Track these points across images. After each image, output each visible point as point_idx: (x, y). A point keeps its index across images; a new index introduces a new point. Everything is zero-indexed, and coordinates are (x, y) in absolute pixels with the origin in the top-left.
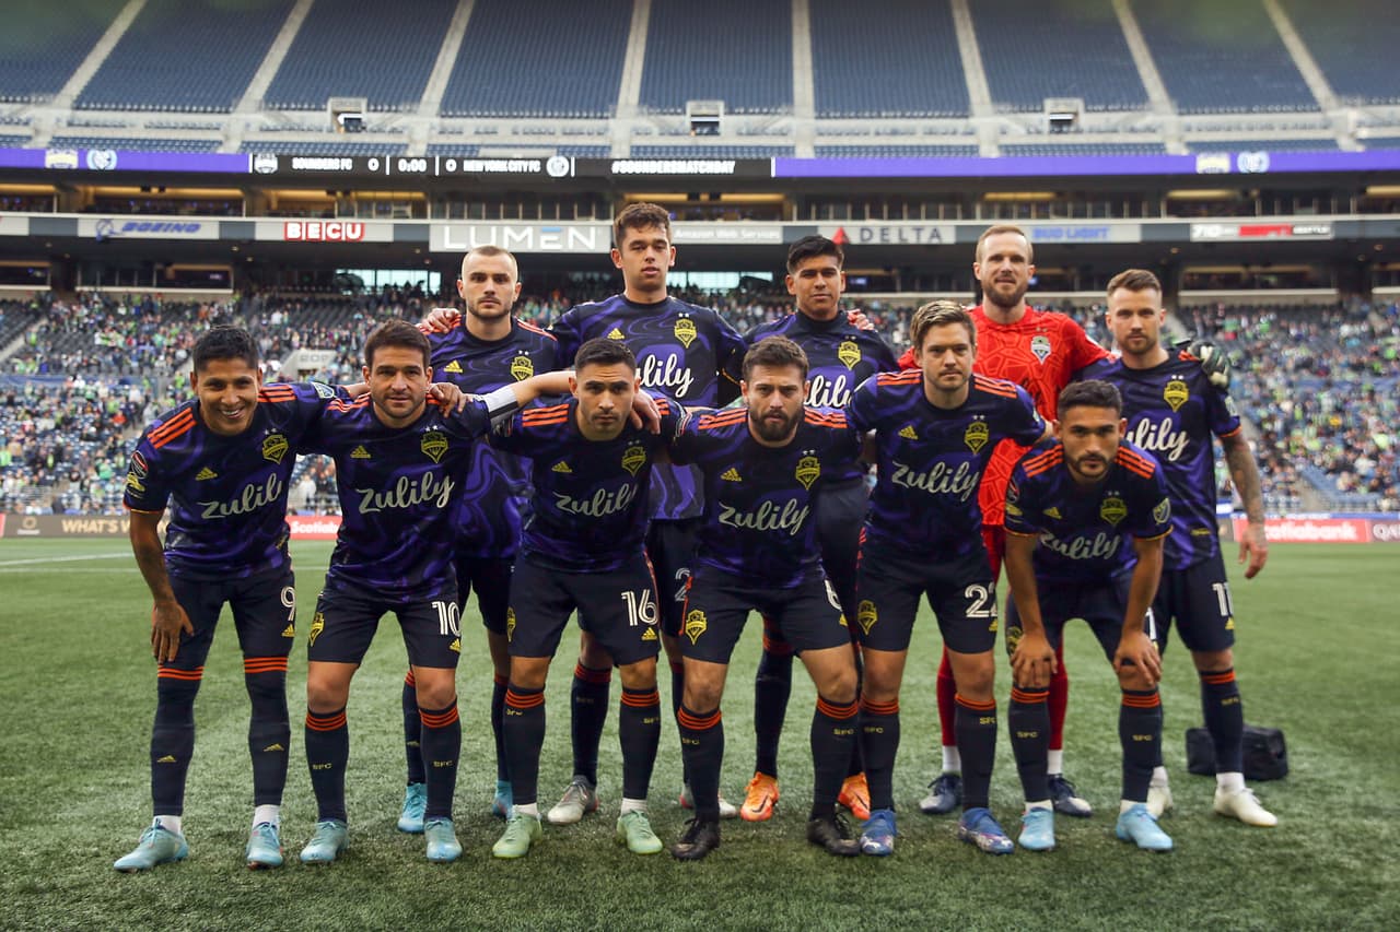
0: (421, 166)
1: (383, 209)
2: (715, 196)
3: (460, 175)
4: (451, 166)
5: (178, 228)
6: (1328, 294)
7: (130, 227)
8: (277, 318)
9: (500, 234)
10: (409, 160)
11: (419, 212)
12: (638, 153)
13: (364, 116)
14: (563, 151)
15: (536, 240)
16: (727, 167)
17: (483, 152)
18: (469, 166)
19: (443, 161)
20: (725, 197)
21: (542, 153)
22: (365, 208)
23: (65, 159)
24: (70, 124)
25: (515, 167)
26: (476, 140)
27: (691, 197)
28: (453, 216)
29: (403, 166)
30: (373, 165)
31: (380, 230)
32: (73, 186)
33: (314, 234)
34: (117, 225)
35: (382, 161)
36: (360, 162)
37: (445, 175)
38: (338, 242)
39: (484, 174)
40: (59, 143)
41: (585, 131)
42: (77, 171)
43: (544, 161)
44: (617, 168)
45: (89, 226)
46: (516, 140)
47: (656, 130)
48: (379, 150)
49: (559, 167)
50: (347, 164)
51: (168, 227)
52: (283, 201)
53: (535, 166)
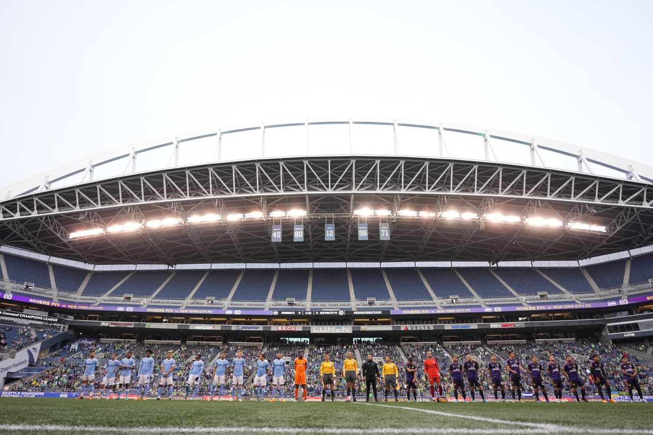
0: (310, 313)
1: (300, 323)
2: (376, 319)
3: (320, 316)
4: (317, 313)
5: (254, 328)
6: (524, 341)
7: (243, 328)
8: (275, 349)
9: (327, 329)
10: (307, 312)
11: (308, 324)
12: (359, 310)
13: (295, 302)
14: (341, 309)
15: (335, 330)
16: (380, 313)
17: (323, 310)
18: (321, 313)
19: (315, 312)
20: (378, 320)
21: (337, 310)
22: (296, 323)
23: (229, 312)
24: (231, 305)
25: (331, 313)
26: (321, 307)
27: (370, 320)
28: (316, 325)
29: (306, 313)
30: (300, 313)
31: (299, 328)
32: (231, 319)
33: (284, 329)
34: (240, 327)
35: (301, 312)
36: (297, 312)
37: (316, 315)
38: (290, 331)
39: (325, 315)
40: (229, 309)
41: (345, 305)
42: (232, 315)
43: (338, 312)
44: (355, 313)
45: (234, 328)
46: (330, 307)
47: (361, 305)
48: (301, 310)
49: (341, 313)
50: (294, 313)
51: (251, 328)
52: (275, 322)
53: (336, 313)
